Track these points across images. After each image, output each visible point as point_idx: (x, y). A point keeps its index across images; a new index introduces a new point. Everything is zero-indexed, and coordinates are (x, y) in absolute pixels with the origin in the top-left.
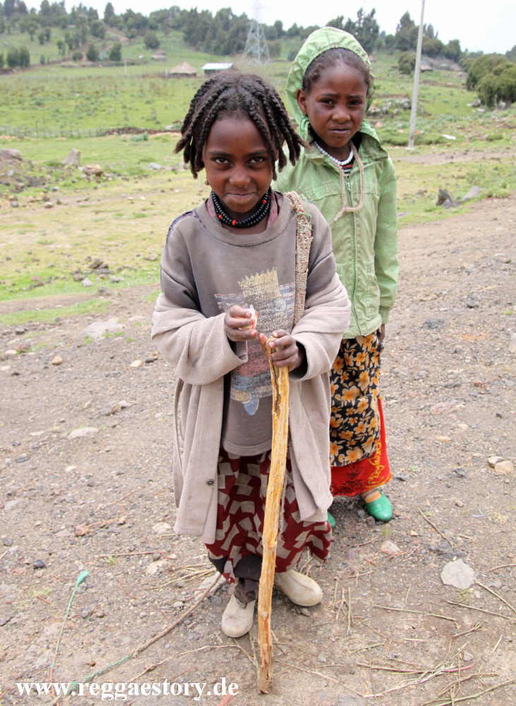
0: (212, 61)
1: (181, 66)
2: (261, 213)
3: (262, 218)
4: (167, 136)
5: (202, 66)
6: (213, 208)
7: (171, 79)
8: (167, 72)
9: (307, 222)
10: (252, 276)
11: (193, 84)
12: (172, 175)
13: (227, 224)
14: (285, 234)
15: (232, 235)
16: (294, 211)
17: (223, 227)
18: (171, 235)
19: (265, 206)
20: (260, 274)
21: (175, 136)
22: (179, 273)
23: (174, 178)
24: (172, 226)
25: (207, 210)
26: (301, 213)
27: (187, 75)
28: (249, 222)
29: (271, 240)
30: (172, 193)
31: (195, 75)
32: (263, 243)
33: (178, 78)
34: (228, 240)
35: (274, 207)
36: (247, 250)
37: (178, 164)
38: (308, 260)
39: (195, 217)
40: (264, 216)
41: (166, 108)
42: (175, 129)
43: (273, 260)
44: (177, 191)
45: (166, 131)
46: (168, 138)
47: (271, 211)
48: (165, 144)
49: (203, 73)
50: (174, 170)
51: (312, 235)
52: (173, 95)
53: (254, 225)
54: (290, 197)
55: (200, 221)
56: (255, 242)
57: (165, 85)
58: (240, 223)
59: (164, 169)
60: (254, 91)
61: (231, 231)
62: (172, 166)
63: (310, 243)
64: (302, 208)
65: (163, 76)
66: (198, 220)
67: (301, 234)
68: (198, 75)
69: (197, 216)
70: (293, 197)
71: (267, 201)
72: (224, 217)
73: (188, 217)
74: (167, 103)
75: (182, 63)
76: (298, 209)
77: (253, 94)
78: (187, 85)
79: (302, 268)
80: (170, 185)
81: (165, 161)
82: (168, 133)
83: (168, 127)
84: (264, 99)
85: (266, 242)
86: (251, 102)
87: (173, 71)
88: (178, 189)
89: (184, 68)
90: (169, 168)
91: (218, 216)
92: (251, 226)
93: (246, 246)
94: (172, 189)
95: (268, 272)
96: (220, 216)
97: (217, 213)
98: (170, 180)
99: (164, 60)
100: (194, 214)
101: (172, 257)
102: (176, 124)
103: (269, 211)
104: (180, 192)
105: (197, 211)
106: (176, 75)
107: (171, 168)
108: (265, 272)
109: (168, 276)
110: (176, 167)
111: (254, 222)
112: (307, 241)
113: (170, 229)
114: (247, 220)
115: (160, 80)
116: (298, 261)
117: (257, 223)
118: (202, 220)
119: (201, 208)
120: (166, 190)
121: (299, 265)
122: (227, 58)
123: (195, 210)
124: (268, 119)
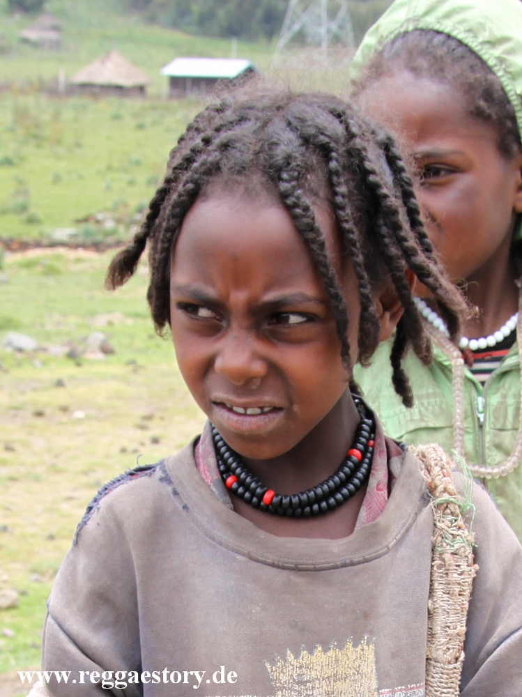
0: (190, 53)
1: (103, 62)
2: (344, 483)
3: (346, 498)
4: (58, 257)
5: (164, 64)
6: (212, 460)
7: (74, 101)
8: (62, 79)
9: (460, 522)
10: (304, 653)
11: (136, 115)
12: (67, 370)
13: (249, 502)
14: (403, 551)
15: (262, 534)
16: (430, 491)
17: (236, 509)
18: (91, 525)
19: (357, 466)
20: (325, 650)
21: (78, 260)
22: (97, 628)
23: (72, 378)
24: (96, 500)
25: (197, 465)
26: (446, 497)
27: (119, 90)
28: (310, 503)
29: (366, 561)
30: (65, 419)
31: (141, 89)
32: (344, 565)
33: (95, 96)
34: (249, 547)
35: (379, 476)
36: (296, 579)
37: (85, 339)
38: (464, 629)
39: (161, 480)
40: (352, 494)
41: (57, 179)
42: (80, 240)
43: (366, 616)
44: (79, 414)
45: (53, 245)
46: (58, 265)
47: (373, 482)
48: (51, 281)
49: (165, 88)
50: (72, 356)
51: (475, 561)
52: (78, 145)
53: (322, 513)
54: (423, 456)
55: (175, 493)
56: (322, 561)
57: (56, 116)
58: (286, 501)
59: (44, 350)
60: (312, 131)
61: (259, 525)
62: (69, 343)
63: (470, 580)
64: (451, 487)
65: (51, 90)
66: (169, 489)
67: (447, 557)
68: (151, 90)
69: (166, 479)
70: (432, 456)
71: (364, 453)
72: (241, 483)
73: (142, 480)
74: (62, 166)
75: (108, 55)
76: (441, 488)
77: (306, 141)
78: (117, 117)
79: (448, 651)
80: (61, 397)
81: (49, 327)
82: (61, 251)
83: (62, 233)
84: (334, 154)
85: (352, 564)
86: (288, 159)
87: (81, 77)
88: (81, 408)
89: (111, 70)
90: (58, 350)
91: (224, 480)
92: (313, 515)
93: (296, 569)
94: (64, 409)
95: (350, 645)
96: (230, 480)
97: (222, 473)
98: (60, 384)
99: (56, 45)
100: (158, 473)
101: (83, 584)
102: (83, 227)
103: (365, 481)
104: (88, 418)
105: (169, 465)
106: (89, 89)
107: (66, 350)
108: (341, 646)
109: (63, 636)
110: (80, 348)
111: (324, 504)
112: (463, 574)
113: (90, 509)
114: (304, 497)
115: (44, 100)
116: (438, 629)
117: (331, 509)
118: (179, 490)
119: (179, 460)
120: (48, 412)
121: (441, 639)
122: (234, 44)
123: (162, 463)
124: (335, 208)
